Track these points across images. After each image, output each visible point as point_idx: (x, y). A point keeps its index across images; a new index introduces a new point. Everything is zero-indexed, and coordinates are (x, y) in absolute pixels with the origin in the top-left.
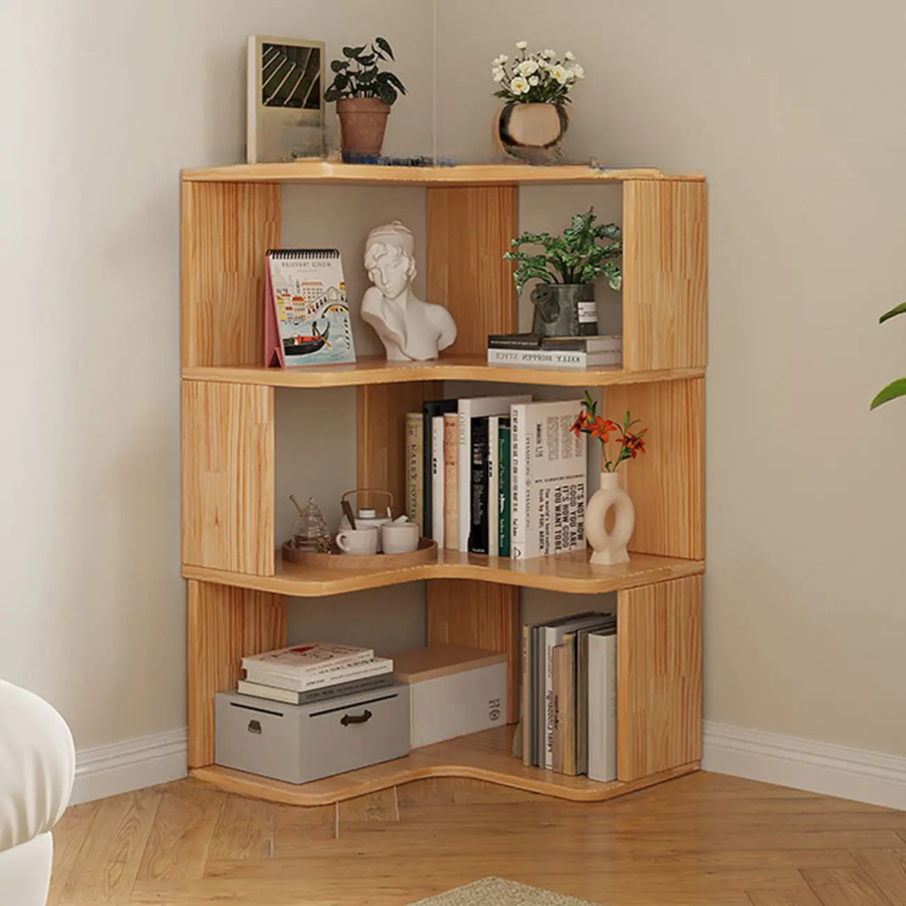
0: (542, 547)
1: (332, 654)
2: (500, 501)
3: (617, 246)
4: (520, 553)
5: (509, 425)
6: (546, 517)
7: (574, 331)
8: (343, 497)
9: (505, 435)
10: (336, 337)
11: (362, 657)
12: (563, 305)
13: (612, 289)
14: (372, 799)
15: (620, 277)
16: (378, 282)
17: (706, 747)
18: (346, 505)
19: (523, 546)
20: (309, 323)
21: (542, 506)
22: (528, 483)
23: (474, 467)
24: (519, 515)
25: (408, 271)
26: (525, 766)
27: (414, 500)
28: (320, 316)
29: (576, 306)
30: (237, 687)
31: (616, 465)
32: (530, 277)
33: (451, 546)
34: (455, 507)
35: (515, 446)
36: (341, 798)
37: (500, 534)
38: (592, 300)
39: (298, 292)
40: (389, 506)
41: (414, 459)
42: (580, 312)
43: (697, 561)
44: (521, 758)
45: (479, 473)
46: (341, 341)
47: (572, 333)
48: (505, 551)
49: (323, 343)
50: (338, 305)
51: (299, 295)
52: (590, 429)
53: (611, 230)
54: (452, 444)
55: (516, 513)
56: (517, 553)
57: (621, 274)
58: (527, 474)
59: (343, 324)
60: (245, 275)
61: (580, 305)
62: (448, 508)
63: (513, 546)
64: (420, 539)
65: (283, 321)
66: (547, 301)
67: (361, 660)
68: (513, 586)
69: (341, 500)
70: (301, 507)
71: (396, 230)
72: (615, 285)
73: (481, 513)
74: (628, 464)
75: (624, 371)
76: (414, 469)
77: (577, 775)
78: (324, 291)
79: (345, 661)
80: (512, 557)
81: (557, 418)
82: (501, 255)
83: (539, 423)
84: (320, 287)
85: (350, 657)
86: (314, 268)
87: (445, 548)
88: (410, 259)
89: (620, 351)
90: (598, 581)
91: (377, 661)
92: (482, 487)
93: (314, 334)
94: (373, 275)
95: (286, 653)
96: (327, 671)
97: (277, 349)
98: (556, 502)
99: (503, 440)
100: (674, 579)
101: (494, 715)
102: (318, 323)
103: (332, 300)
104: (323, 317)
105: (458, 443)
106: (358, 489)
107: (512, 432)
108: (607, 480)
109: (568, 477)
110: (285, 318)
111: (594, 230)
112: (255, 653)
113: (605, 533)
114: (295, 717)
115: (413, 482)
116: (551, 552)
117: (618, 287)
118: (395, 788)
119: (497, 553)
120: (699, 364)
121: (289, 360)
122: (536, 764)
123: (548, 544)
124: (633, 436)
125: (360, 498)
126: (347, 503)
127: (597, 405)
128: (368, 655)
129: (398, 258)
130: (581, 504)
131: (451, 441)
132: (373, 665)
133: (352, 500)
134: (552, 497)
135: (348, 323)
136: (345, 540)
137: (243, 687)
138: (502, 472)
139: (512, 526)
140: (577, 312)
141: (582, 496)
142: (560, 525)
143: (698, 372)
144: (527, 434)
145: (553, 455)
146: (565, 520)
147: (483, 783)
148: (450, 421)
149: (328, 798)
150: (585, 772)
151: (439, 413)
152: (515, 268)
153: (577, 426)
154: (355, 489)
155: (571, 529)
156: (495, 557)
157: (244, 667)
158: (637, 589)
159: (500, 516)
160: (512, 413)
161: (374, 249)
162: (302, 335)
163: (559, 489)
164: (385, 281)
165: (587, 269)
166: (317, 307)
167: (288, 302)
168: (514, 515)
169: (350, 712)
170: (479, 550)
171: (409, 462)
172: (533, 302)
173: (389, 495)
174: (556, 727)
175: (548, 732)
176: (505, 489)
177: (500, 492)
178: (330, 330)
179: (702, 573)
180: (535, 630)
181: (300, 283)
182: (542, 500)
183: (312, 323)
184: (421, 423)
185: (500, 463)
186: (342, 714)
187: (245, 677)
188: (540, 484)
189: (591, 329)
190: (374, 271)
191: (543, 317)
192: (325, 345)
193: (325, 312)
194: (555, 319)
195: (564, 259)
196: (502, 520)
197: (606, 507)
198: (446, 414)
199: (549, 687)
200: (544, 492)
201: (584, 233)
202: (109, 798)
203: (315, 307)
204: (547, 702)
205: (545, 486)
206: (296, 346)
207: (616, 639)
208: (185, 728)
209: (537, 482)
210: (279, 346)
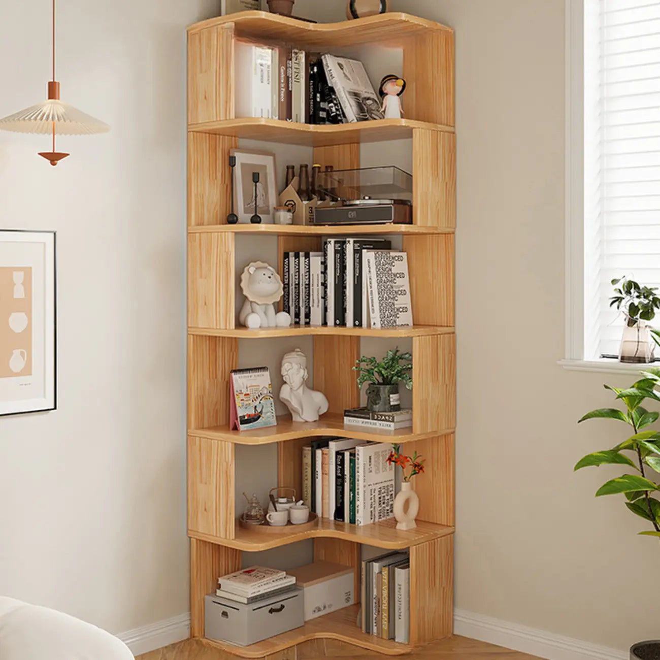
0: (371, 519)
1: (264, 575)
2: (350, 495)
3: (410, 366)
4: (360, 523)
5: (355, 456)
6: (374, 503)
7: (388, 409)
8: (270, 492)
9: (353, 462)
10: (267, 412)
11: (280, 576)
12: (383, 395)
13: (408, 389)
14: (284, 653)
15: (411, 383)
16: (288, 382)
17: (456, 623)
18: (271, 497)
19: (362, 519)
20: (252, 407)
21: (371, 498)
22: (364, 486)
23: (337, 477)
24: (359, 503)
25: (304, 375)
26: (363, 633)
27: (306, 491)
28: (258, 403)
29: (389, 396)
30: (216, 592)
31: (410, 478)
32: (366, 380)
33: (325, 516)
34: (328, 495)
35: (358, 468)
36: (268, 654)
37: (350, 512)
38: (397, 393)
39: (247, 391)
40: (293, 495)
41: (306, 470)
42: (391, 400)
43: (451, 527)
44: (361, 628)
45: (340, 480)
46: (269, 415)
47: (387, 410)
48: (353, 521)
49: (259, 417)
50: (268, 396)
51: (247, 393)
52: (396, 461)
53: (407, 356)
54: (326, 464)
55: (358, 502)
56: (359, 522)
57: (411, 381)
58: (364, 482)
59: (270, 406)
60: (220, 380)
61: (391, 396)
62: (324, 497)
63: (357, 519)
64: (310, 513)
65: (239, 407)
66: (374, 394)
67: (279, 578)
68: (358, 543)
69: (269, 494)
70: (249, 499)
71: (298, 355)
72: (409, 387)
73: (341, 501)
74: (416, 477)
75: (413, 434)
76: (306, 476)
77: (389, 639)
78: (261, 388)
79: (271, 579)
80: (356, 524)
81: (379, 452)
82: (351, 368)
83: (370, 455)
84: (258, 387)
85: (274, 576)
86: (255, 378)
87: (322, 517)
88: (304, 370)
89: (411, 420)
90: (400, 542)
91: (288, 578)
92: (341, 487)
93: (255, 412)
94: (286, 378)
95: (241, 574)
96: (262, 585)
97: (236, 421)
98: (379, 494)
99: (352, 464)
100: (439, 537)
101: (347, 600)
102: (257, 407)
103: (264, 394)
104: (260, 403)
105: (329, 464)
106: (278, 487)
107: (357, 460)
108: (405, 486)
109: (385, 482)
110: (241, 405)
111: (398, 357)
112: (225, 574)
113: (403, 513)
114: (246, 610)
115: (306, 482)
116: (377, 520)
117: (410, 389)
118: (296, 647)
119: (348, 522)
120: (452, 427)
121: (242, 427)
122: (368, 631)
123: (375, 517)
124: (418, 463)
125: (279, 492)
126: (273, 495)
127: (400, 448)
128: (283, 575)
129: (298, 371)
130: (392, 495)
131: (326, 463)
132: (285, 581)
133: (274, 493)
134: (377, 492)
135: (273, 405)
136: (271, 517)
137: (219, 593)
138: (351, 481)
139: (357, 508)
140: (389, 400)
141: (392, 490)
142: (381, 506)
143: (451, 430)
144: (364, 461)
145: (377, 471)
146: (384, 503)
147: (340, 642)
148: (325, 452)
149: (261, 654)
150: (393, 637)
151: (319, 447)
152: (358, 375)
153: (390, 459)
154: (276, 487)
155: (387, 508)
156: (347, 523)
157: (219, 582)
158: (420, 545)
159: (351, 503)
160: (357, 451)
161: (286, 366)
162: (249, 413)
163: (380, 488)
164: (291, 382)
165: (395, 378)
166: (257, 398)
167: (242, 397)
168: (357, 503)
169: (273, 607)
170: (339, 519)
171: (304, 471)
172: (367, 395)
173: (294, 491)
174: (378, 614)
175: (375, 616)
176: (353, 489)
177: (350, 490)
178: (263, 410)
179: (453, 533)
180: (368, 564)
181: (248, 386)
182: (371, 495)
183: (254, 407)
184: (310, 452)
185: (350, 476)
186: (269, 608)
187: (220, 587)
188: (370, 486)
189: (397, 408)
190: (286, 376)
191: (372, 402)
192: (261, 418)
193: (261, 400)
194: (379, 403)
195: (383, 372)
196: (351, 505)
197: (405, 500)
198: (323, 449)
199: (375, 593)
200: (373, 491)
201: (393, 359)
202: (150, 652)
203: (256, 398)
204: (374, 601)
205: (373, 487)
206: (246, 420)
207: (409, 571)
208: (189, 612)
209: (369, 485)
210: (237, 419)
